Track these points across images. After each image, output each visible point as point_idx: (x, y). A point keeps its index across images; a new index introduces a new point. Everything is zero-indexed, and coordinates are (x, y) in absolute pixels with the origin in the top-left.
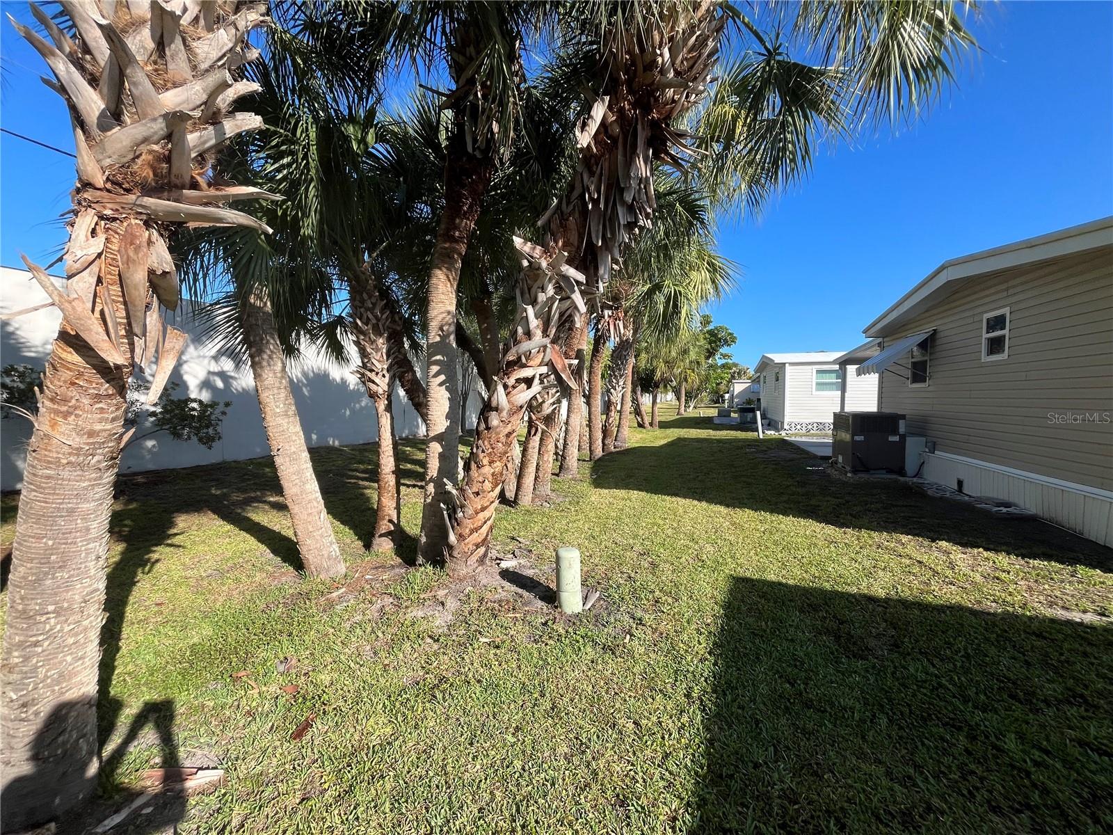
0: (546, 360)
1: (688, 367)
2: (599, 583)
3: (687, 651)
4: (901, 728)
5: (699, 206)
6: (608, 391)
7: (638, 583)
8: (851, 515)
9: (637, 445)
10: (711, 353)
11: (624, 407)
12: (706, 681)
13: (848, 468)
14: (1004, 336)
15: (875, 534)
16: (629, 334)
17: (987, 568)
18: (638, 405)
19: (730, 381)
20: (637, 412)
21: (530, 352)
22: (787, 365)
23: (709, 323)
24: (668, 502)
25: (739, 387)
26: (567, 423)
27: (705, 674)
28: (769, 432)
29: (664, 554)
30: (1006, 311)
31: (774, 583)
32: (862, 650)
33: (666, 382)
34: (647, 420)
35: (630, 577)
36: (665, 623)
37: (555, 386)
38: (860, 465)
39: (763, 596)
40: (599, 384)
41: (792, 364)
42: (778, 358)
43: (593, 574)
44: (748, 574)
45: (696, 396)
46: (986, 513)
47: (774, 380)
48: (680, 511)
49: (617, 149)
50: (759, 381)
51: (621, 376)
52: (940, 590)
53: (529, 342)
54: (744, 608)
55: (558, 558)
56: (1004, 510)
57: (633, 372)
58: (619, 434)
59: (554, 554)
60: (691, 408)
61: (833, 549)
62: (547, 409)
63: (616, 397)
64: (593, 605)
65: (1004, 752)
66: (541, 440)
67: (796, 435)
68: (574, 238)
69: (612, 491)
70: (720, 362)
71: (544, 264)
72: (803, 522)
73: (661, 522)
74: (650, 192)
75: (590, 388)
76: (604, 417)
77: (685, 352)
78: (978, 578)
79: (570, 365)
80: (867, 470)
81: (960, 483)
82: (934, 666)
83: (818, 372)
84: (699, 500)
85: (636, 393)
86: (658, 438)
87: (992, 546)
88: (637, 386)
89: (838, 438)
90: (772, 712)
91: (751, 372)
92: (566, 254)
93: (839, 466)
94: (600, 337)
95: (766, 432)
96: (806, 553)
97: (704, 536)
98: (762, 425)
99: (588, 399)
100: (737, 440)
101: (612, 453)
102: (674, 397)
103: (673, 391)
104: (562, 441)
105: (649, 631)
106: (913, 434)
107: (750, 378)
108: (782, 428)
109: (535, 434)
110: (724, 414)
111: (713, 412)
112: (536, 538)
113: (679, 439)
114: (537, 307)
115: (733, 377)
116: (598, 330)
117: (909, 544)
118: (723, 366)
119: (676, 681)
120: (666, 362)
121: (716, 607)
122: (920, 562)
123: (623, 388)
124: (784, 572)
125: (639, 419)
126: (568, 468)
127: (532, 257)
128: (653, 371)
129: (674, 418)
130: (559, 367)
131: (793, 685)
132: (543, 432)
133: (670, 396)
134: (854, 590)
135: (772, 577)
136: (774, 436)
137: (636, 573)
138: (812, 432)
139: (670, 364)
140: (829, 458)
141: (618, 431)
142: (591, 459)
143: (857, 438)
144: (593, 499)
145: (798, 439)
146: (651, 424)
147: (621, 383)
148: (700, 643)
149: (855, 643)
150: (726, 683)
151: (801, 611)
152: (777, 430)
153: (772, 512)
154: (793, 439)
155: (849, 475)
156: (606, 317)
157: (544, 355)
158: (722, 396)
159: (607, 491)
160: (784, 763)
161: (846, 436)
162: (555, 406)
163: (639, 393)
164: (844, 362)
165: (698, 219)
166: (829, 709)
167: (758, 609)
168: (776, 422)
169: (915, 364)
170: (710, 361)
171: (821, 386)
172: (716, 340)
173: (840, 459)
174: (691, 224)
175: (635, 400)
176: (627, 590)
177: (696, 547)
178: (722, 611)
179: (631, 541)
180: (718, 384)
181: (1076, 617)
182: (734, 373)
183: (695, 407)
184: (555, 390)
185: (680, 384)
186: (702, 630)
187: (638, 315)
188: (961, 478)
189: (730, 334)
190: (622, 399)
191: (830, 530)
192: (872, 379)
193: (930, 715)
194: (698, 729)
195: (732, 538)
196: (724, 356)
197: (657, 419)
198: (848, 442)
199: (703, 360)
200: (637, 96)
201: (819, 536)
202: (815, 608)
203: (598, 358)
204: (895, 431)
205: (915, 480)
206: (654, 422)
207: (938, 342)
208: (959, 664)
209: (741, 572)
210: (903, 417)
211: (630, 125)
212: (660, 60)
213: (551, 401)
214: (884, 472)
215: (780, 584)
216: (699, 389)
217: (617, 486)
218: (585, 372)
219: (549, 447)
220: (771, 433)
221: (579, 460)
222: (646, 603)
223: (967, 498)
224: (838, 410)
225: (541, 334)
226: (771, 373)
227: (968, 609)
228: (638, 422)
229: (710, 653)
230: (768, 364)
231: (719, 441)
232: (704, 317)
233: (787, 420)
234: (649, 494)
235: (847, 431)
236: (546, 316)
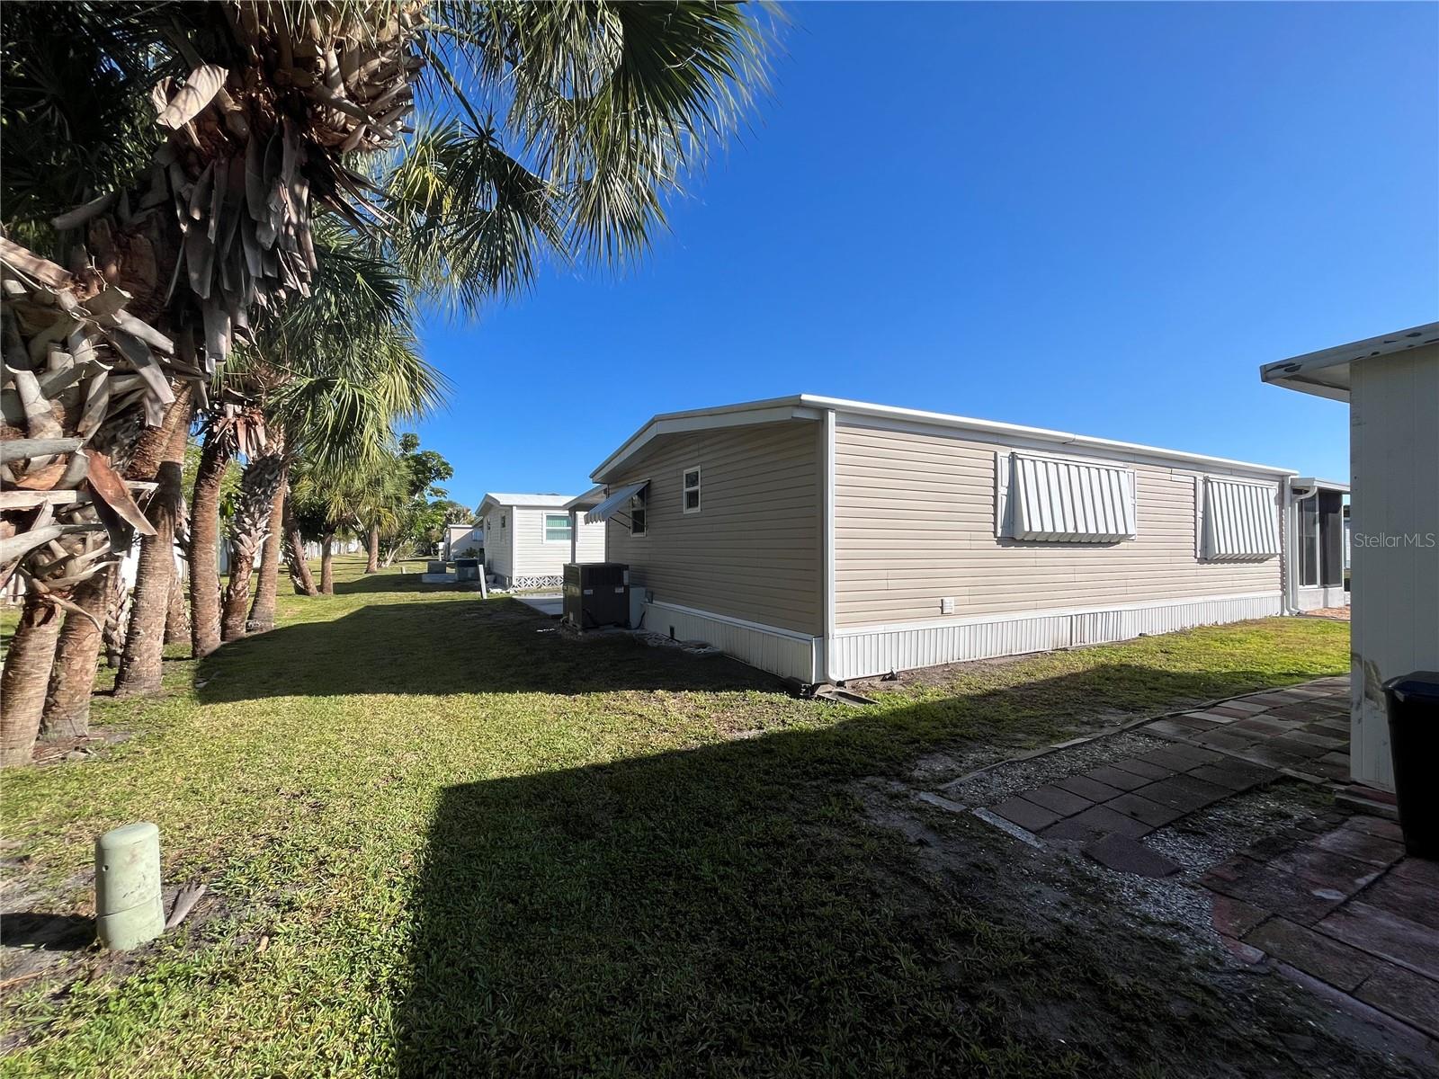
0: (75, 477)
1: (382, 503)
2: (204, 870)
3: (371, 920)
4: (624, 898)
5: (392, 286)
6: (235, 537)
7: (288, 845)
8: (581, 679)
9: (293, 623)
10: (418, 487)
11: (268, 563)
12: (400, 951)
13: (579, 626)
14: (697, 492)
15: (602, 695)
16: (278, 447)
17: (690, 708)
18: (296, 559)
19: (444, 526)
20: (295, 569)
21: (28, 462)
22: (514, 508)
23: (414, 445)
24: (346, 703)
25: (457, 534)
26: (136, 594)
27: (399, 942)
28: (494, 591)
29: (335, 784)
30: (698, 468)
31: (496, 781)
32: (590, 829)
33: (345, 525)
34: (313, 582)
35: (272, 840)
36: (337, 891)
37: (98, 528)
38: (590, 623)
39: (484, 802)
40: (215, 526)
41: (520, 507)
42: (504, 499)
43: (192, 858)
44: (464, 780)
45: (397, 545)
46: (691, 655)
47: (500, 525)
48: (367, 714)
49: (243, 155)
50: (482, 527)
51: (262, 513)
52: (657, 739)
53: (23, 441)
54: (457, 827)
55: (101, 854)
56: (702, 650)
57: (286, 509)
58: (258, 608)
59: (92, 848)
60: (388, 563)
61: (563, 721)
62: (82, 569)
63: (251, 547)
64: (191, 914)
65: (700, 879)
66: (65, 632)
67: (526, 592)
68: (150, 272)
69: (239, 704)
70: (431, 500)
71: (69, 300)
72: (531, 696)
73: (333, 737)
74: (306, 244)
75: (192, 531)
76: (226, 580)
77: (376, 483)
78: (685, 720)
79: (137, 493)
80: (596, 626)
81: (672, 630)
82: (651, 819)
83: (549, 518)
84: (397, 693)
85: (292, 541)
86: (332, 609)
87: (693, 687)
88: (294, 530)
89: (569, 593)
90: (491, 950)
91: (472, 515)
92: (127, 295)
93: (570, 624)
94: (217, 447)
95: (492, 591)
96: (534, 734)
97: (404, 742)
98: (487, 582)
99: (190, 550)
100: (454, 604)
101: (242, 640)
102: (362, 547)
103: (359, 538)
104: (123, 629)
105: (306, 916)
106: (635, 585)
107: (471, 523)
108: (511, 584)
109: (45, 621)
110: (436, 569)
111: (421, 568)
112: (42, 828)
113: (368, 608)
114: (49, 378)
115: (449, 521)
116: (211, 435)
117: (632, 699)
118: (436, 505)
119: (353, 972)
120: (346, 495)
121: (419, 839)
122: (641, 716)
123: (265, 533)
124: (509, 764)
125: (298, 582)
126: (138, 678)
127: (36, 281)
128: (324, 508)
129: (361, 577)
130: (108, 493)
131: (515, 902)
132: (70, 616)
133: (355, 545)
134: (582, 763)
135: (494, 774)
136: (501, 596)
137: (285, 828)
138: (543, 587)
139: (351, 497)
140: (561, 616)
141: (255, 602)
142: (194, 656)
143: (586, 592)
144: (197, 724)
145: (529, 597)
146: (321, 589)
147: (262, 524)
148: (392, 899)
149: (583, 824)
150: (429, 941)
151: (528, 806)
152: (504, 587)
153: (495, 691)
154: (523, 597)
155: (580, 634)
156: (230, 415)
157: (67, 471)
158: (435, 546)
159: (229, 705)
160: (505, 1008)
161: (576, 591)
162: (103, 565)
163: (298, 540)
164: (574, 508)
165: (392, 304)
166: (555, 913)
167: (476, 821)
168: (503, 578)
169: (635, 513)
170: (416, 497)
171: (552, 534)
172: (423, 471)
173: (571, 615)
174: (380, 307)
175: (290, 552)
176: (266, 863)
177: (391, 761)
178: (427, 841)
179: (276, 780)
180: (428, 530)
181: (746, 735)
182: (451, 515)
183: (395, 561)
184: (101, 536)
185: (370, 527)
186: (397, 879)
187: (294, 421)
188: (673, 625)
189: (444, 464)
190: (264, 551)
191: (560, 700)
192: (599, 528)
193: (647, 872)
194: (387, 1029)
195: (443, 737)
196: (436, 492)
197: (332, 580)
198: (578, 597)
199: (405, 497)
200: (282, 95)
201: (548, 710)
202: (542, 797)
203: (212, 482)
204: (620, 583)
205: (638, 632)
206: (326, 585)
207: (653, 493)
208: (669, 810)
209: (454, 780)
210: (626, 567)
211: (270, 132)
212: (322, 64)
213: (94, 555)
214: (612, 626)
215: (503, 780)
216: (399, 536)
217: (251, 694)
218: (184, 505)
219: (87, 643)
220: (497, 592)
221: (165, 659)
222: (301, 871)
223: (677, 644)
224: (568, 561)
225: (59, 428)
226: (495, 517)
227: (677, 751)
228: (297, 587)
229: (407, 909)
230: (492, 506)
231: (427, 606)
232: (406, 436)
233: (516, 574)
234: (313, 698)
235: (577, 584)
236: (73, 396)
